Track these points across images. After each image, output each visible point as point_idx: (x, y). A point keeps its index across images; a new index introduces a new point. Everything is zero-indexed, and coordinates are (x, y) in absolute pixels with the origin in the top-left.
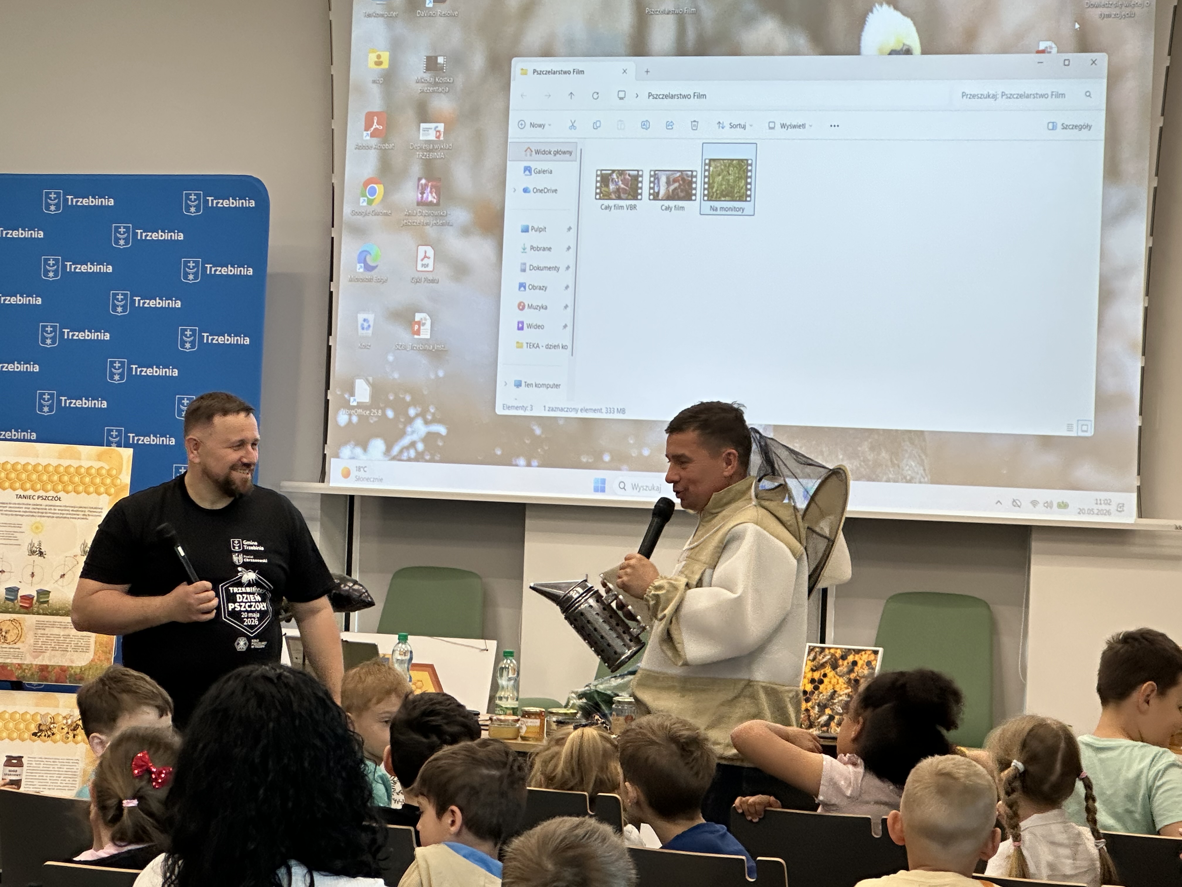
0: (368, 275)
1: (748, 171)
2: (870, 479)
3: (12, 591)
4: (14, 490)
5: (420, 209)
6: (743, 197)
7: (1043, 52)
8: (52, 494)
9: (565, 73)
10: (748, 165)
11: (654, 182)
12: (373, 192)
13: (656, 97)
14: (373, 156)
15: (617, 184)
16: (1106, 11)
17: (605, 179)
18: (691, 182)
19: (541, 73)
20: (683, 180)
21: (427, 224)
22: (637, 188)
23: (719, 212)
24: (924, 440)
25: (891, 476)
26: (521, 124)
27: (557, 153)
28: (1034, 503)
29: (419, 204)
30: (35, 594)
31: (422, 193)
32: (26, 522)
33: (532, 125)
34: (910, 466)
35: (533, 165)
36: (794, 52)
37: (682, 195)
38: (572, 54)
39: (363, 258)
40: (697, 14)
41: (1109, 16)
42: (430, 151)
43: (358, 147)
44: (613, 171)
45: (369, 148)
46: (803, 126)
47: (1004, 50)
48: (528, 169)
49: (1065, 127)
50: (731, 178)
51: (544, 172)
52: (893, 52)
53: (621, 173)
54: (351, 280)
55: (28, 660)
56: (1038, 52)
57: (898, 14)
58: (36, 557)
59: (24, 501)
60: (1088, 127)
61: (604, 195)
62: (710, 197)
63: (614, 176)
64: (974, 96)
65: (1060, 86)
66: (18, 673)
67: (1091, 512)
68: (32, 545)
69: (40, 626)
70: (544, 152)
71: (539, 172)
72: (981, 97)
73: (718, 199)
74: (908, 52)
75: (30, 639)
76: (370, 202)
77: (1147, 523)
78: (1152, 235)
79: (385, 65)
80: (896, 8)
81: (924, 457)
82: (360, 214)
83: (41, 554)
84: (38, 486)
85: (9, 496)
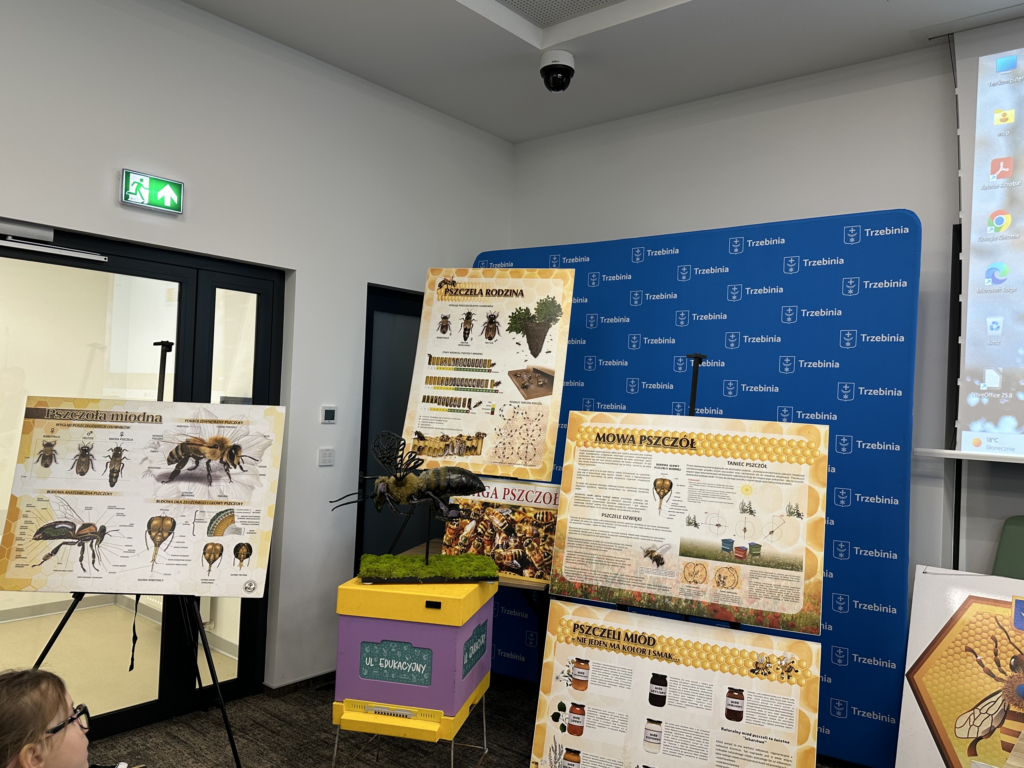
0: (997, 287)
3: (728, 543)
4: (726, 457)
8: (758, 462)
12: (1000, 221)
14: (1000, 192)
30: (748, 547)
32: (737, 484)
39: (991, 274)
43: (985, 188)
45: (997, 187)
54: (980, 293)
55: (745, 604)
58: (747, 515)
59: (735, 467)
66: (736, 615)
68: (743, 504)
69: (754, 575)
75: (745, 586)
76: (997, 230)
79: (1011, 121)
82: (988, 240)
83: (751, 512)
84: (747, 455)
85: (722, 462)
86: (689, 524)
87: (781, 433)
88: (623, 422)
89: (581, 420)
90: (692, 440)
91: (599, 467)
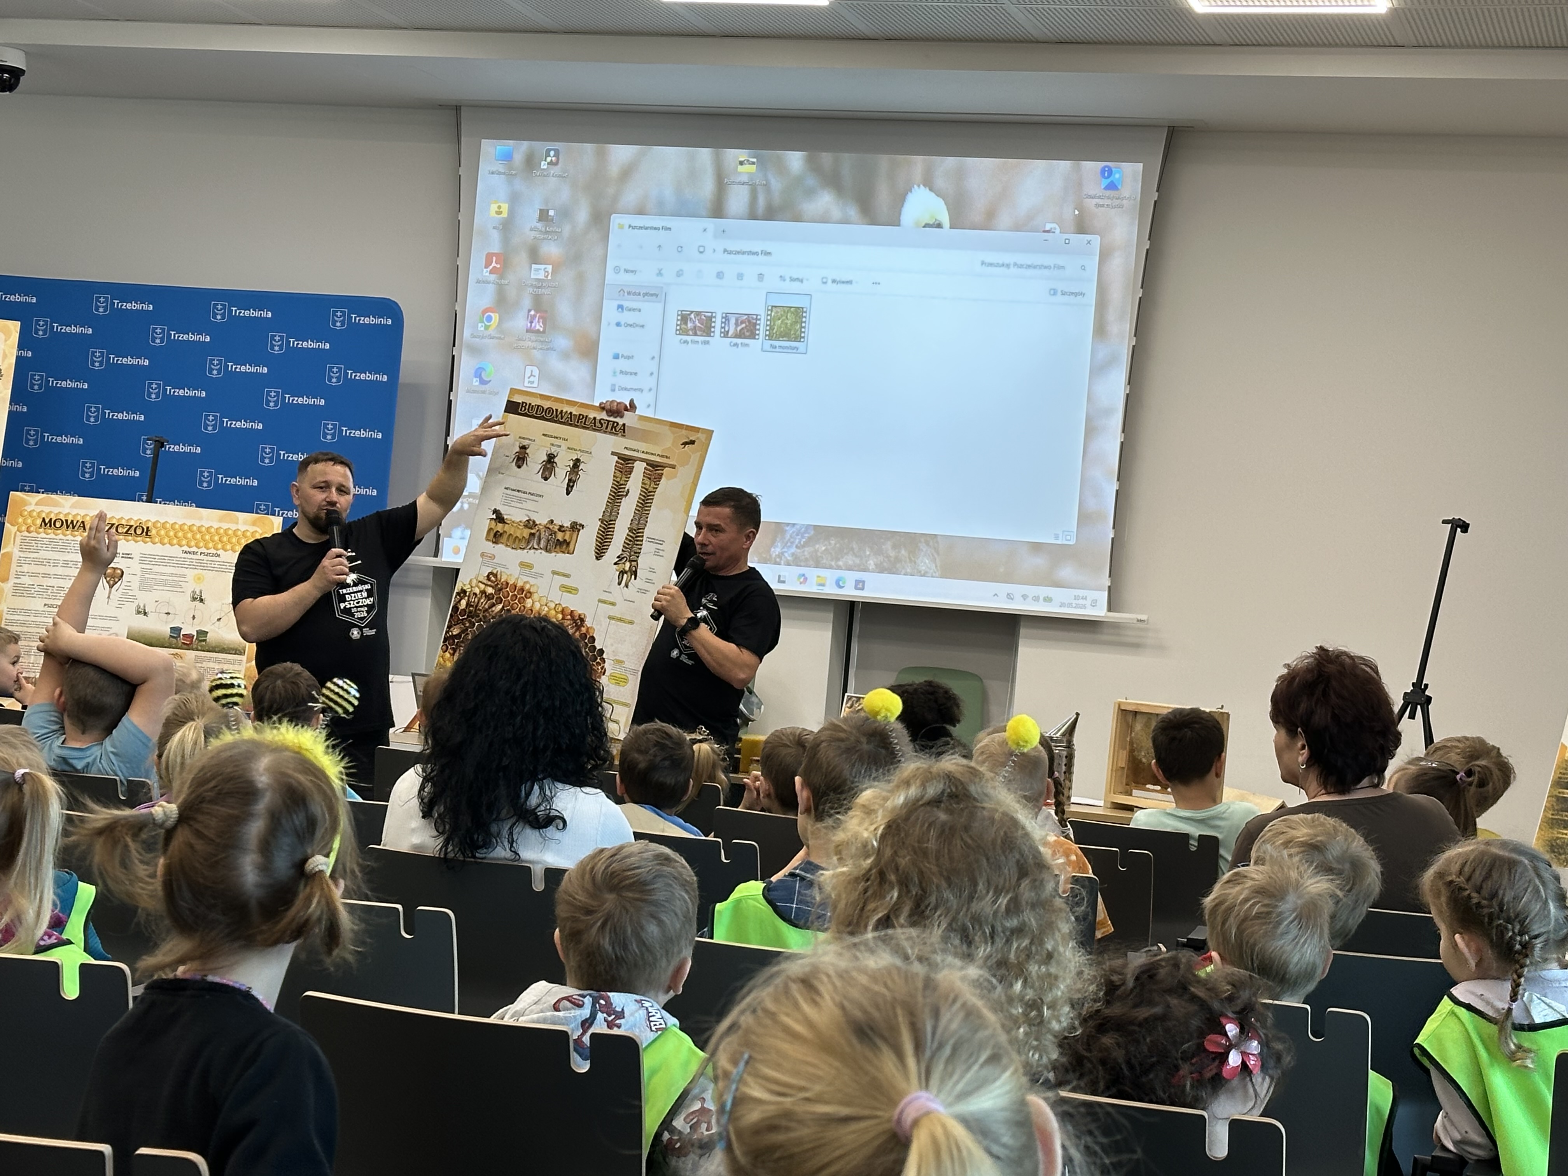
0: (483, 387)
1: (803, 317)
2: (891, 571)
3: (176, 630)
4: (181, 546)
5: (529, 335)
6: (798, 338)
7: (1048, 231)
8: (213, 551)
9: (655, 229)
10: (803, 312)
11: (725, 323)
12: (489, 319)
13: (730, 253)
14: (491, 288)
15: (694, 322)
16: (1101, 202)
17: (684, 318)
18: (755, 324)
19: (634, 228)
20: (749, 321)
21: (534, 348)
22: (711, 327)
23: (777, 350)
24: (937, 542)
25: (908, 570)
26: (617, 270)
27: (646, 294)
28: (1025, 597)
29: (527, 331)
30: (195, 634)
31: (531, 322)
32: (190, 573)
33: (626, 271)
34: (925, 562)
35: (626, 304)
36: (845, 221)
37: (747, 334)
38: (662, 214)
39: (479, 373)
40: (767, 186)
41: (1103, 206)
42: (539, 288)
43: (478, 282)
44: (692, 312)
45: (489, 283)
46: (849, 282)
47: (1017, 228)
48: (620, 307)
49: (1064, 293)
50: (789, 322)
51: (634, 310)
52: (927, 226)
53: (698, 313)
54: (468, 391)
56: (1045, 231)
57: (933, 194)
58: (197, 603)
59: (188, 556)
60: (1082, 294)
61: (682, 331)
62: (770, 337)
63: (692, 316)
64: (991, 265)
65: (1060, 260)
67: (1070, 605)
68: (194, 592)
69: (197, 660)
70: (635, 294)
71: (630, 310)
72: (998, 265)
73: (777, 339)
74: (939, 226)
76: (487, 328)
77: (1115, 616)
78: (1129, 383)
79: (505, 215)
80: (930, 190)
81: (936, 556)
82: (478, 337)
83: (202, 600)
84: (201, 544)
85: (176, 551)
86: (139, 613)
87: (237, 523)
88: (73, 506)
89: (25, 503)
90: (148, 528)
91: (43, 554)
